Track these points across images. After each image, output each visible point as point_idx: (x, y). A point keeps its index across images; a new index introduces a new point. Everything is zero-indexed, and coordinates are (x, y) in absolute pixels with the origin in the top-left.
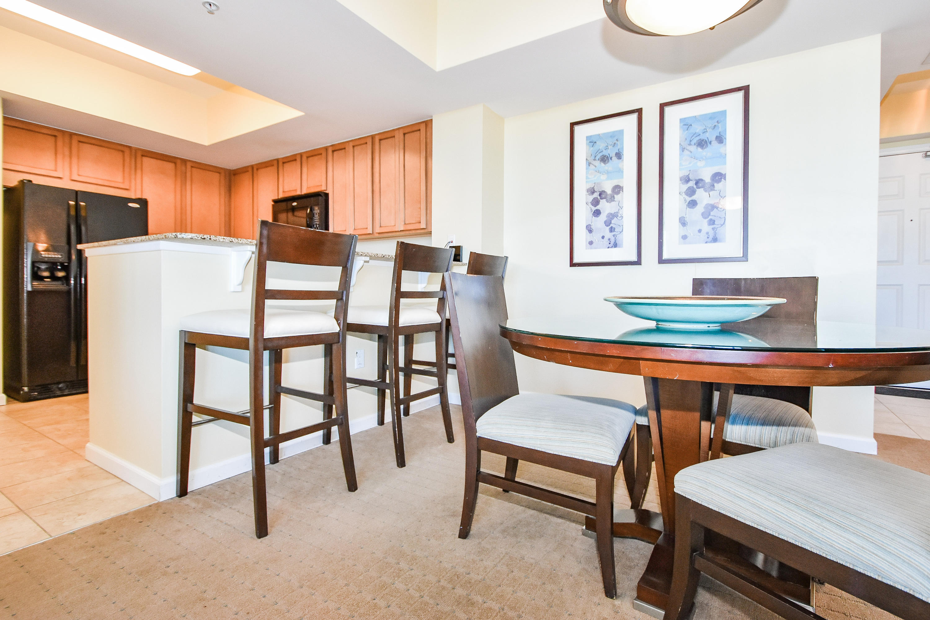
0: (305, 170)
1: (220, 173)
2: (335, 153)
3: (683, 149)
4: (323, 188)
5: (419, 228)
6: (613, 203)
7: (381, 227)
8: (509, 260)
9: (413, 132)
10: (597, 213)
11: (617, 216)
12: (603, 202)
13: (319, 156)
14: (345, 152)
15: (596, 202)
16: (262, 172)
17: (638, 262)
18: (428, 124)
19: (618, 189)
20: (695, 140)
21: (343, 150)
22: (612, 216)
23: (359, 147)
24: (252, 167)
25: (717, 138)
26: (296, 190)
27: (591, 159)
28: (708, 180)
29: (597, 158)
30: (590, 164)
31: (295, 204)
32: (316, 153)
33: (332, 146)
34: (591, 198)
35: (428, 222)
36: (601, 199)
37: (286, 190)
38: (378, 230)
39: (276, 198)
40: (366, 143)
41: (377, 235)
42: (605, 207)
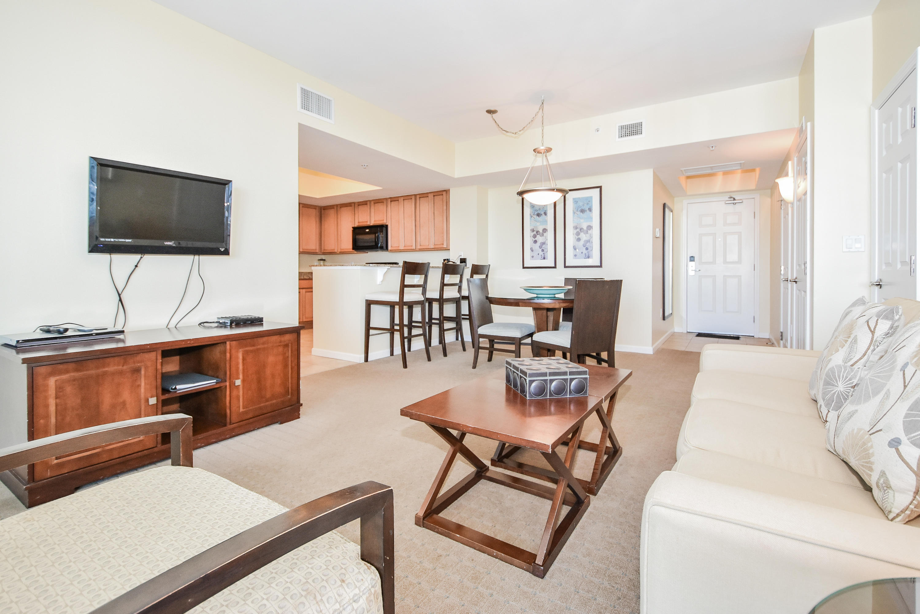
0: (372, 210)
1: (316, 209)
2: (392, 202)
3: (574, 213)
4: (385, 222)
5: (442, 247)
6: (543, 237)
7: (420, 245)
8: (491, 266)
9: (439, 195)
10: (535, 242)
11: (545, 244)
12: (538, 236)
13: (382, 203)
14: (399, 202)
15: (535, 236)
16: (344, 209)
17: (555, 267)
18: (447, 191)
19: (545, 230)
20: (579, 210)
21: (397, 201)
22: (544, 243)
23: (407, 200)
24: (337, 205)
25: (589, 209)
26: (367, 222)
27: (532, 214)
28: (585, 228)
29: (535, 214)
30: (531, 217)
31: (367, 230)
32: (380, 201)
33: (390, 198)
34: (532, 234)
35: (448, 244)
36: (537, 235)
37: (359, 221)
38: (419, 247)
39: (354, 226)
40: (411, 199)
41: (418, 250)
42: (540, 239)
